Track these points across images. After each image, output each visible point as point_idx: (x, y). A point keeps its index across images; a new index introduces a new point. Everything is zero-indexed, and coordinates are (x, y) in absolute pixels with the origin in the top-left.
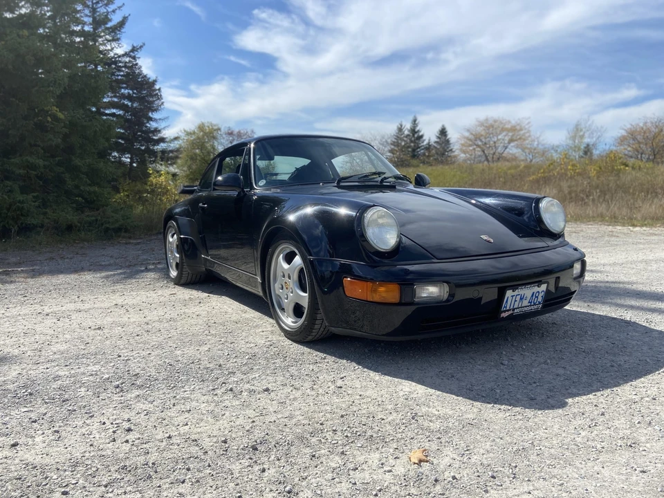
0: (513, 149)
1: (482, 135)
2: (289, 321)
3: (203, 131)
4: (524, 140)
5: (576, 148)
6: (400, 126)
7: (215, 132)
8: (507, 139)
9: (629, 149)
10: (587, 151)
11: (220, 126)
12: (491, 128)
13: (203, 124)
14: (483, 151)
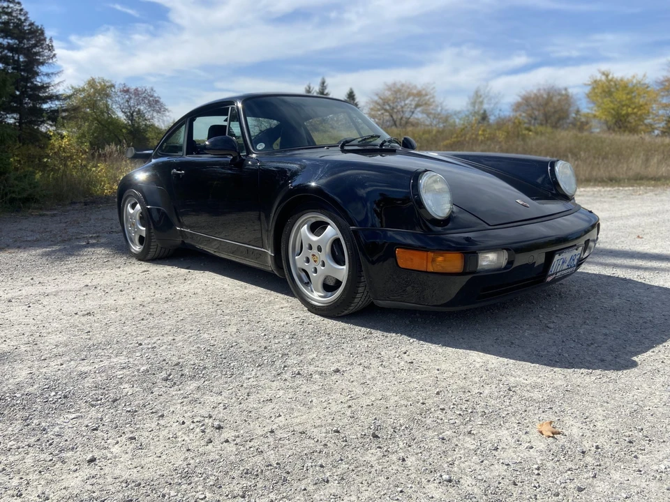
0: (419, 114)
1: (390, 100)
2: (317, 296)
3: (93, 88)
4: (429, 105)
5: (476, 113)
6: (308, 88)
7: (108, 89)
8: (414, 103)
9: (524, 115)
10: (484, 117)
11: (113, 82)
12: (399, 92)
13: (93, 79)
14: (392, 116)
